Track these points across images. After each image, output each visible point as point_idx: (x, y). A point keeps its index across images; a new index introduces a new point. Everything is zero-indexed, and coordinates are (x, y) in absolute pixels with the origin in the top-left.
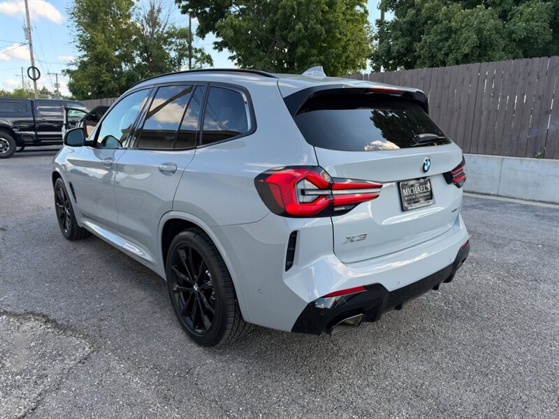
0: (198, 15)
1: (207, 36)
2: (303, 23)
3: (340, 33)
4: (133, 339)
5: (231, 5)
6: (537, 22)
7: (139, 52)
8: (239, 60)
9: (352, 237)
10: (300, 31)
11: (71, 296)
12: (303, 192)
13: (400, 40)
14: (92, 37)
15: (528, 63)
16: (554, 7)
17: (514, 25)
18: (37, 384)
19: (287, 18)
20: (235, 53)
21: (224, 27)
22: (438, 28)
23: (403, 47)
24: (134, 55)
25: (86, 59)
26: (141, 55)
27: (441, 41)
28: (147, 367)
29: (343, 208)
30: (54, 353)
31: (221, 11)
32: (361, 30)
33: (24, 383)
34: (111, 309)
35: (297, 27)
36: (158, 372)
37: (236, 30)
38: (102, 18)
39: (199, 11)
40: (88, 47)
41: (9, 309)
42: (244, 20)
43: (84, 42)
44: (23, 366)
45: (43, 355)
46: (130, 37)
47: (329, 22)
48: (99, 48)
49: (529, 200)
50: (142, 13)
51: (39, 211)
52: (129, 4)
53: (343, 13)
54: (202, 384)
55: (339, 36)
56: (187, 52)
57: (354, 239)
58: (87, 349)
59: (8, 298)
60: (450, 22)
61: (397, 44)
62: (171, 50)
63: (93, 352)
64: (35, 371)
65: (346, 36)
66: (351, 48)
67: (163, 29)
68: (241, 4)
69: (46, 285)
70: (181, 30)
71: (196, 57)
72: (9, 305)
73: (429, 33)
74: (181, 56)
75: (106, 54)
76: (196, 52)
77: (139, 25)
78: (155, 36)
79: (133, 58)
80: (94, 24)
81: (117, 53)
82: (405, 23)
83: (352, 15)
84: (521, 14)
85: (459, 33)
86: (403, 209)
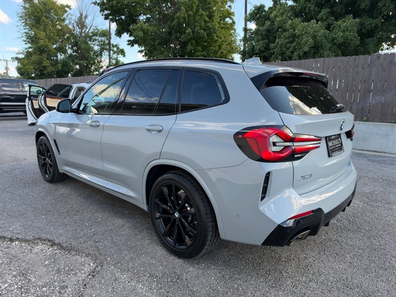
0: (116, 21)
1: (123, 35)
2: (191, 29)
3: (217, 36)
4: (126, 255)
5: (140, 15)
6: (350, 32)
7: (70, 46)
8: (145, 53)
9: (304, 175)
10: (189, 34)
11: (66, 225)
12: (274, 144)
13: (261, 42)
14: (36, 34)
15: (356, 58)
16: (360, 23)
17: (335, 34)
18: (61, 293)
19: (180, 25)
20: (143, 48)
21: (136, 30)
22: (286, 34)
23: (263, 46)
24: (67, 48)
25: (30, 50)
26: (72, 48)
27: (288, 43)
28: (145, 276)
29: (300, 155)
30: (67, 268)
31: (133, 19)
32: (231, 35)
33: (51, 293)
34: (101, 234)
35: (187, 31)
36: (155, 279)
37: (145, 32)
38: (44, 21)
39: (117, 18)
40: (32, 41)
41: (20, 237)
42: (150, 25)
43: (29, 37)
44: (46, 279)
45: (59, 271)
46: (64, 35)
47: (209, 29)
48: (41, 42)
49: (360, 150)
50: (73, 18)
51: (17, 161)
52: (64, 11)
53: (219, 23)
54: (192, 287)
55: (216, 38)
56: (107, 46)
57: (306, 177)
58: (92, 264)
59: (15, 228)
60: (294, 30)
61: (259, 45)
62: (94, 45)
63: (97, 267)
64: (56, 283)
65: (220, 38)
66: (224, 46)
67: (89, 30)
68: (147, 14)
69: (43, 217)
70: (103, 31)
71: (113, 51)
72: (19, 234)
73: (279, 38)
74: (102, 50)
75: (47, 46)
76: (113, 46)
77: (70, 27)
78: (83, 34)
79: (66, 51)
80: (37, 25)
81: (55, 46)
82: (264, 30)
83: (224, 24)
84: (340, 27)
85: (300, 38)
86: (329, 156)
